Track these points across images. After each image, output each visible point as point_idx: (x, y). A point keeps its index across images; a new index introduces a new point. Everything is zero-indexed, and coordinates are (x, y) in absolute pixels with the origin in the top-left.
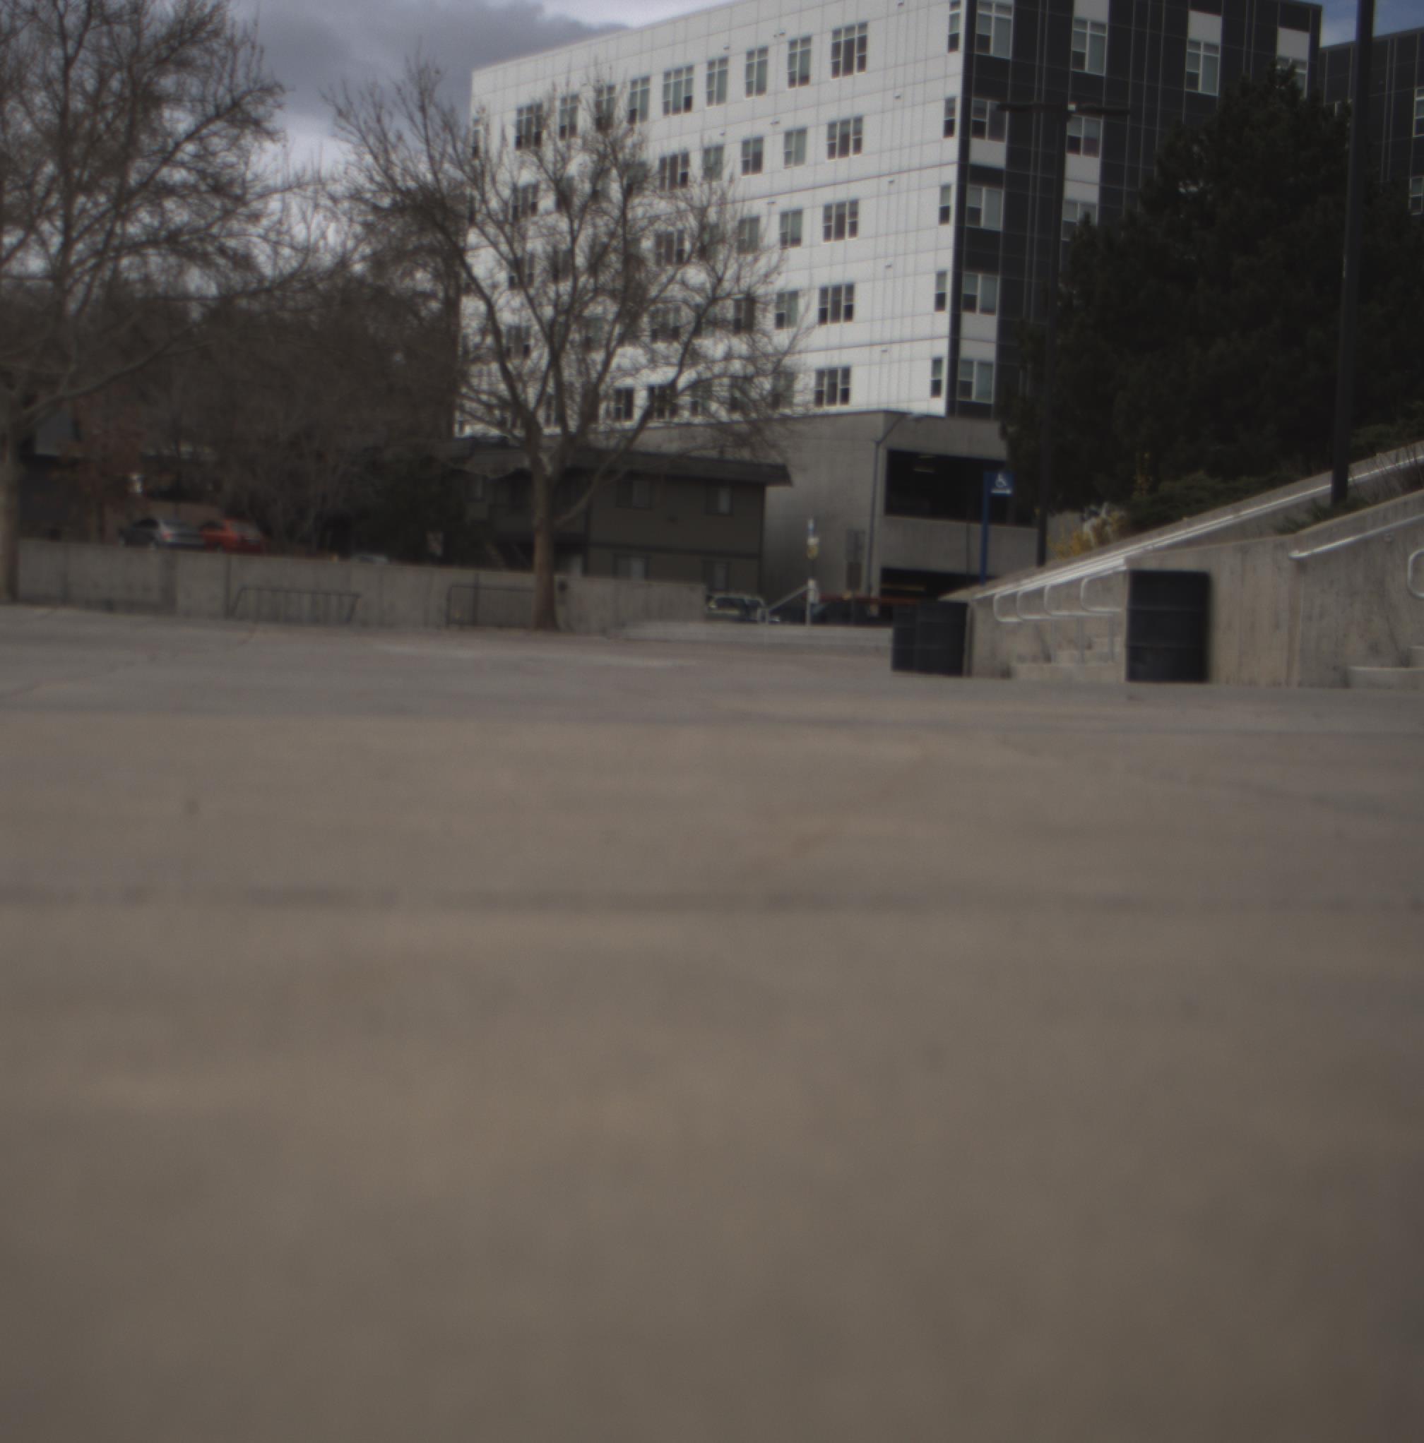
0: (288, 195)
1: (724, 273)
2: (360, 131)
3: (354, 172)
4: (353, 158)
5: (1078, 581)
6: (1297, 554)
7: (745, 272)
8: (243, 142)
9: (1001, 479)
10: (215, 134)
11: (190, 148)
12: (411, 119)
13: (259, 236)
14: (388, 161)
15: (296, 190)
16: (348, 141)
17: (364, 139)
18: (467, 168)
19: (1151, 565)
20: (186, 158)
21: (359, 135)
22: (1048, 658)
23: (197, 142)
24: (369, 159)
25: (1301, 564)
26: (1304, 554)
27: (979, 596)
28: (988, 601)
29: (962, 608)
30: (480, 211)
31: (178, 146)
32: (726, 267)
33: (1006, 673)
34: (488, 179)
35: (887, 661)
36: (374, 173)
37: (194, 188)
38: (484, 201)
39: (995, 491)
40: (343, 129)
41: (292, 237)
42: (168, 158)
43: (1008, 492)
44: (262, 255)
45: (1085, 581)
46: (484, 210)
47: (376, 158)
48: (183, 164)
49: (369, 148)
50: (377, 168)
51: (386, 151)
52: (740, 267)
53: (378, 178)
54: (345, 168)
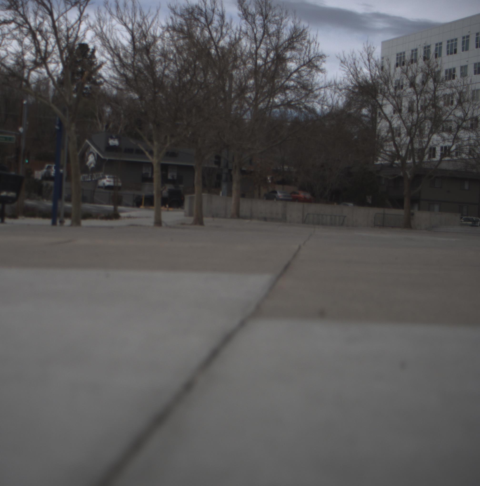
0: (326, 89)
1: (468, 112)
2: (348, 67)
3: (346, 80)
4: (346, 76)
7: (475, 111)
8: (311, 73)
10: (303, 70)
11: (295, 75)
12: (365, 63)
13: (316, 102)
14: (357, 76)
15: (328, 88)
16: (344, 70)
17: (349, 70)
18: (383, 79)
20: (294, 78)
21: (347, 68)
23: (297, 73)
24: (351, 76)
30: (387, 92)
31: (291, 74)
32: (469, 110)
34: (390, 82)
36: (353, 80)
37: (296, 87)
38: (389, 89)
40: (343, 67)
41: (327, 103)
42: (288, 78)
44: (318, 108)
46: (388, 92)
47: (353, 76)
48: (293, 80)
49: (351, 73)
50: (354, 79)
51: (356, 73)
52: (474, 110)
53: (354, 82)
54: (344, 79)
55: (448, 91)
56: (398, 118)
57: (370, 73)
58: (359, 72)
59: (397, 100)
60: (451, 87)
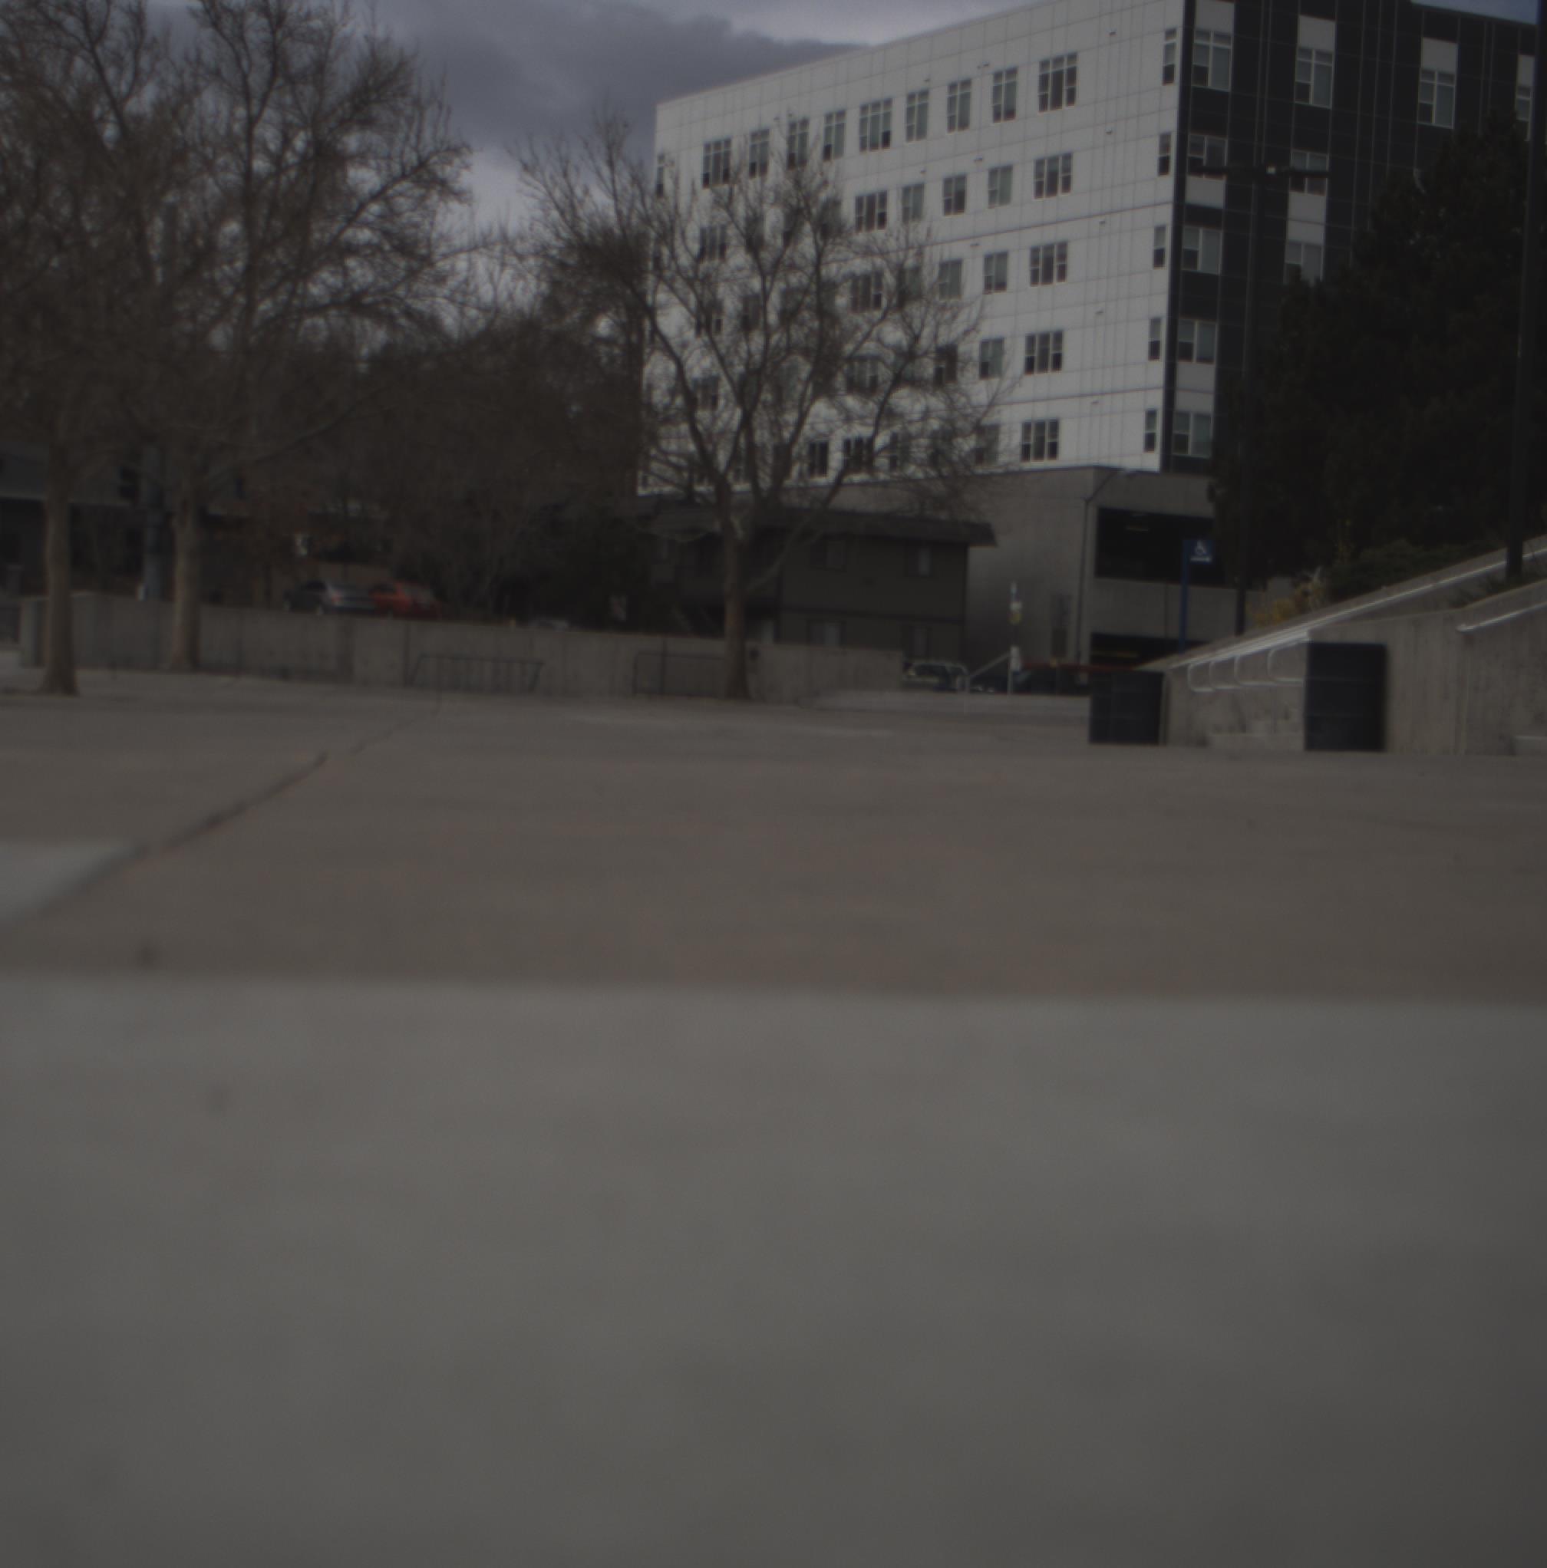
0: (475, 255)
1: (921, 330)
2: (546, 186)
3: (539, 228)
4: (539, 213)
5: (1265, 652)
6: (1465, 628)
7: (943, 330)
8: (428, 202)
9: (1200, 547)
10: (401, 194)
11: (375, 208)
12: (598, 173)
13: (445, 297)
14: (575, 216)
15: (482, 250)
16: (533, 196)
17: (550, 194)
18: (656, 224)
19: (1333, 637)
20: (371, 218)
21: (543, 189)
22: (1243, 727)
23: (382, 203)
24: (555, 214)
25: (1468, 638)
26: (1471, 628)
27: (1175, 665)
28: (1183, 670)
29: (1157, 678)
30: (669, 268)
31: (362, 206)
32: (923, 325)
33: (1202, 742)
34: (678, 236)
35: (1083, 732)
36: (560, 229)
37: (377, 248)
38: (674, 257)
39: (1195, 559)
40: (528, 184)
41: (479, 299)
42: (352, 219)
43: (1208, 559)
44: (449, 318)
45: (1272, 652)
47: (562, 213)
48: (367, 224)
49: (555, 203)
50: (563, 224)
51: (572, 206)
52: (938, 325)
53: (564, 234)
54: (532, 224)
55: (859, 265)
56: (704, 349)
57: (616, 205)
58: (581, 202)
59: (699, 291)
60: (867, 252)
